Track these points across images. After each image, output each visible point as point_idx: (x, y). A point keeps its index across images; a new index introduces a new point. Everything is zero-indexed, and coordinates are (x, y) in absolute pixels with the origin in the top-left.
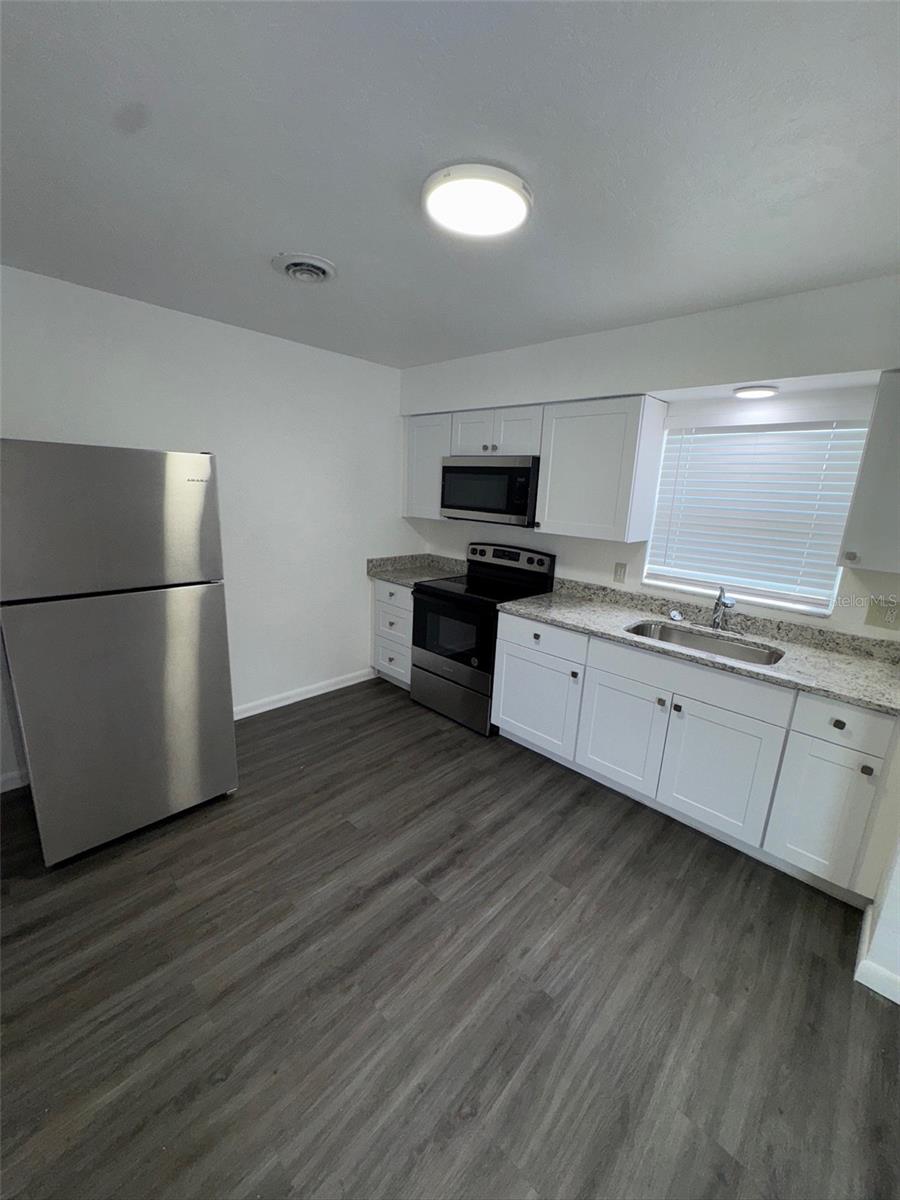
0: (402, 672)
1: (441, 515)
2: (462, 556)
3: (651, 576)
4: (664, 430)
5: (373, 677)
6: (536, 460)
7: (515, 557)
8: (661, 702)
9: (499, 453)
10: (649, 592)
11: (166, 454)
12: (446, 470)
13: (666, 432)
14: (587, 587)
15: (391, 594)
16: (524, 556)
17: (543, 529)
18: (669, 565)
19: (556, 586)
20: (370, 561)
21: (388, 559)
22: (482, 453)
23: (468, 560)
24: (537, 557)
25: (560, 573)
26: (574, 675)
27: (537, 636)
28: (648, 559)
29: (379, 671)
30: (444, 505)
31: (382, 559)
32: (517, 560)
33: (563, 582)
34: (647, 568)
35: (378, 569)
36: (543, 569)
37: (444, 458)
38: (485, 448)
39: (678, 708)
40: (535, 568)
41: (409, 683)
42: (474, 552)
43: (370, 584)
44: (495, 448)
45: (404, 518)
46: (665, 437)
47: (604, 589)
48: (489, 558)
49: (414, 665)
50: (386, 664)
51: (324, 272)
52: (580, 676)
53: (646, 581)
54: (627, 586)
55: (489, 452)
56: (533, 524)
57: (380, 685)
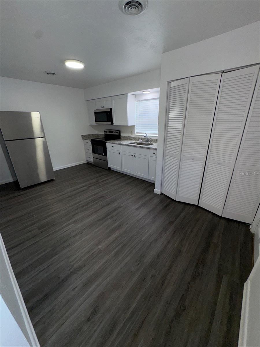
0: (91, 160)
1: (96, 123)
2: (103, 133)
3: (137, 133)
4: (135, 101)
5: (86, 162)
6: (111, 109)
7: (112, 132)
8: (132, 155)
9: (105, 108)
10: (137, 136)
11: (31, 113)
12: (95, 113)
13: (136, 101)
14: (126, 137)
15: (87, 142)
16: (114, 131)
17: (114, 124)
18: (139, 130)
19: (121, 137)
20: (82, 136)
21: (86, 135)
22: (102, 108)
23: (104, 134)
24: (116, 131)
25: (122, 135)
26: (119, 153)
27: (113, 147)
28: (136, 129)
29: (88, 161)
30: (96, 121)
31: (85, 135)
32: (113, 133)
33: (122, 136)
34: (136, 131)
35: (84, 137)
36: (118, 134)
37: (94, 110)
38: (102, 107)
39: (134, 156)
40: (116, 134)
41: (93, 161)
42: (105, 132)
43: (83, 141)
44: (104, 107)
45: (89, 125)
46: (136, 103)
47: (129, 137)
48: (108, 133)
49: (94, 158)
50: (88, 158)
51: (55, 74)
52: (120, 153)
53: (136, 134)
54: (133, 136)
55: (103, 108)
56: (112, 123)
57: (88, 163)
